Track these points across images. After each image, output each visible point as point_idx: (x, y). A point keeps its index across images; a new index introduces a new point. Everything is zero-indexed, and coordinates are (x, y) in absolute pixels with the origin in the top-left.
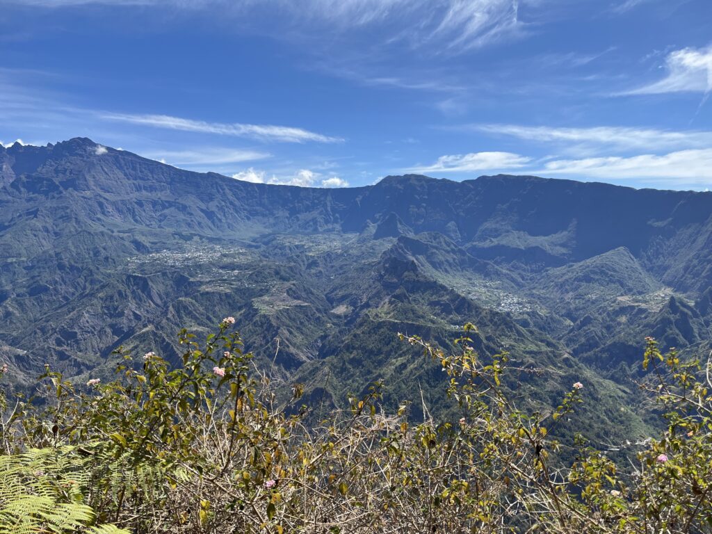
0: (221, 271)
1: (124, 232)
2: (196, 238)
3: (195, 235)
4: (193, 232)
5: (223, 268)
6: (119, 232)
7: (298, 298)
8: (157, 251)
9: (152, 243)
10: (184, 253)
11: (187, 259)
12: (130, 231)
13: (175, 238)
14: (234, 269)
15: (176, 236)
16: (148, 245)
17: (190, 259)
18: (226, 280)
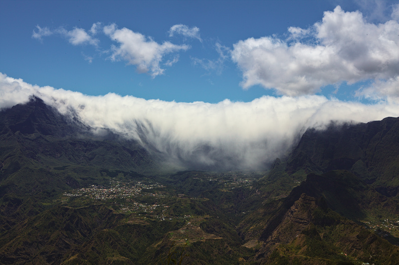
0: (141, 205)
1: (59, 169)
2: (120, 175)
3: (120, 172)
4: (119, 170)
5: (143, 202)
6: (55, 169)
7: (211, 232)
8: (86, 187)
9: (83, 179)
10: (109, 188)
11: (112, 193)
12: (64, 168)
13: (102, 175)
14: (153, 204)
15: (103, 173)
16: (79, 180)
17: (115, 194)
18: (145, 213)
